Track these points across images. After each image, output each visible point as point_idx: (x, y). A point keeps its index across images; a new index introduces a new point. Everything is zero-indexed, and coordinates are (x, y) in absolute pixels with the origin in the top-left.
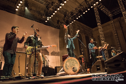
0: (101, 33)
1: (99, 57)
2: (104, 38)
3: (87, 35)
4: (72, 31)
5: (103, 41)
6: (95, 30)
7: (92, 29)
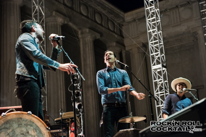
0: (153, 31)
1: (132, 121)
2: (162, 53)
3: (102, 35)
4: (40, 13)
5: (160, 66)
6: (134, 20)
7: (121, 13)
